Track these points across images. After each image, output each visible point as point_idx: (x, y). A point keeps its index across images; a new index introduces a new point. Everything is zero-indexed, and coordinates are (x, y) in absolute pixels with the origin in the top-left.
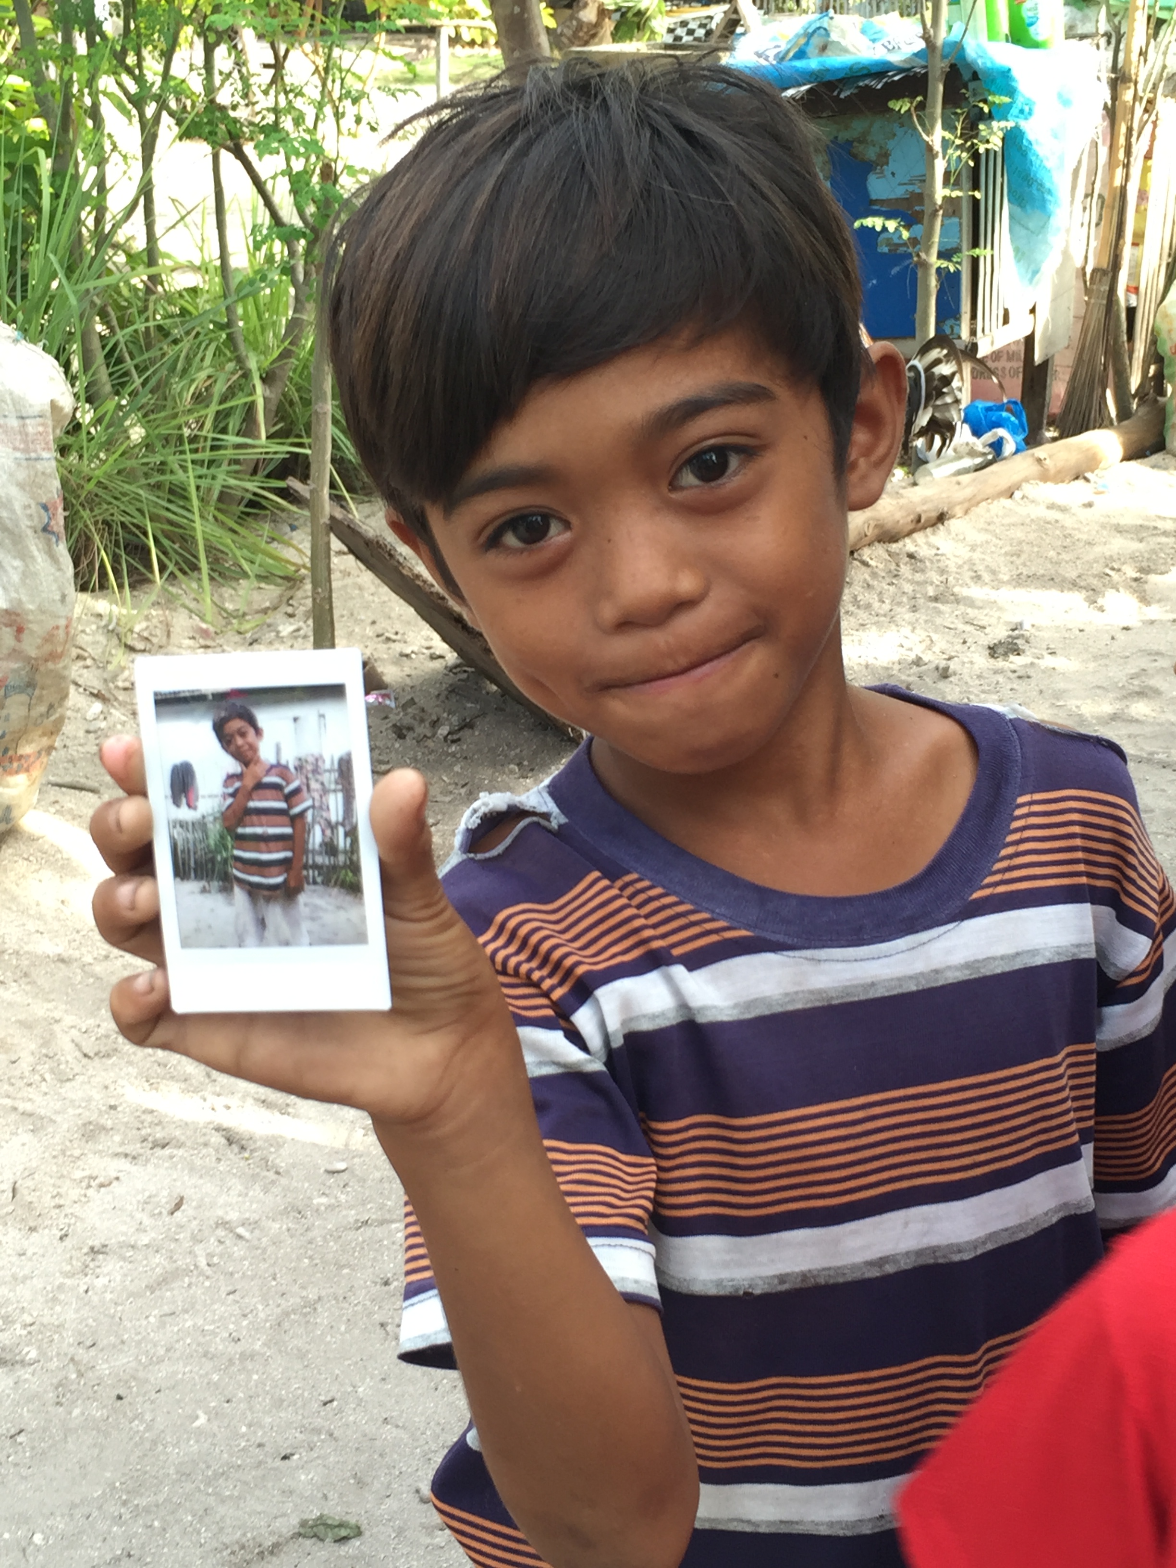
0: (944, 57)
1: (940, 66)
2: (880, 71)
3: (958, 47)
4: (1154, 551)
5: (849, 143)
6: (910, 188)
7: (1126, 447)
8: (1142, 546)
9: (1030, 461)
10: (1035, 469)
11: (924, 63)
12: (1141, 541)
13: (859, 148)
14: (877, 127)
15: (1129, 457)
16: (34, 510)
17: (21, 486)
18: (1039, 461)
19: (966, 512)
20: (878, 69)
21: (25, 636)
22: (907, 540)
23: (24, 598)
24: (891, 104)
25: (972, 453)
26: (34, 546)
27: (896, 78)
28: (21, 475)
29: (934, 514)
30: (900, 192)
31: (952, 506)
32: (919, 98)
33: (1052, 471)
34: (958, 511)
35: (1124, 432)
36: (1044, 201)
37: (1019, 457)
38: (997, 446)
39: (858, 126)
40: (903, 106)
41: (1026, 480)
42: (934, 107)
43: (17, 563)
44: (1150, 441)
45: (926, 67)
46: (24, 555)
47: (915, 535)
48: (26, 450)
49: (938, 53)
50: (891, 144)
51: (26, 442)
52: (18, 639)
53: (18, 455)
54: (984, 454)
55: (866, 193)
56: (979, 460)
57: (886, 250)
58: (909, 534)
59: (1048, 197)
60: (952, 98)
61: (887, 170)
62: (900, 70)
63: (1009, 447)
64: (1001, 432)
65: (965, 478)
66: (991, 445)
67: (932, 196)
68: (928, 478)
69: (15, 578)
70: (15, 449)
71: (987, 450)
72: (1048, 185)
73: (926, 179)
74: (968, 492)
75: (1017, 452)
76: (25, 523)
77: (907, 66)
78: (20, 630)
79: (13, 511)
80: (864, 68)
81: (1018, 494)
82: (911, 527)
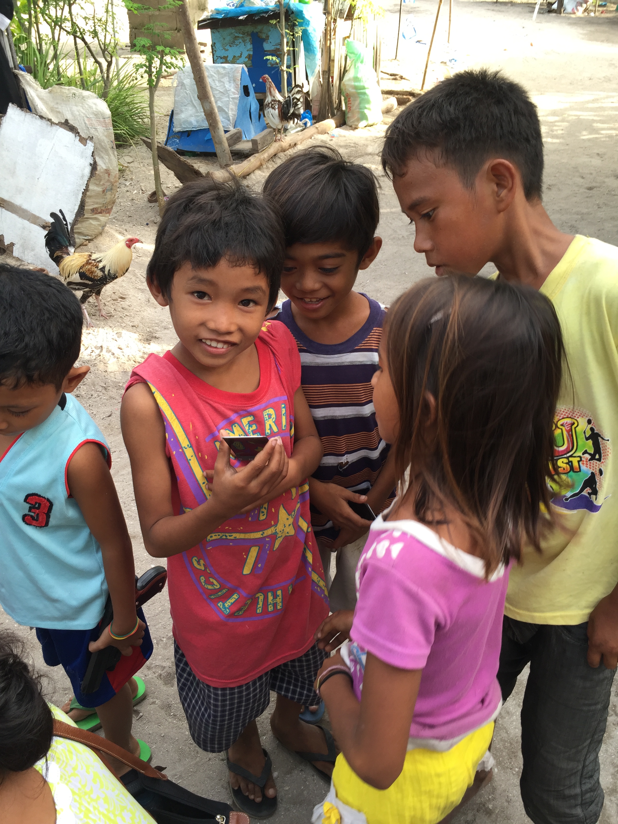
0: (284, 7)
1: (283, 11)
2: (266, 11)
3: (288, 4)
4: (351, 152)
5: (257, 33)
6: (276, 47)
7: (336, 124)
8: (347, 150)
9: (314, 128)
10: (316, 130)
11: (278, 9)
12: (347, 149)
13: (260, 34)
14: (265, 28)
15: (337, 127)
16: (110, 143)
17: (106, 136)
18: (317, 128)
19: (301, 143)
20: (265, 11)
21: (110, 176)
22: (288, 151)
23: (110, 166)
24: (270, 21)
25: (300, 126)
26: (110, 152)
27: (271, 14)
28: (106, 134)
29: (294, 144)
30: (273, 48)
31: (298, 141)
32: (278, 20)
33: (320, 131)
34: (299, 143)
35: (335, 120)
36: (314, 50)
37: (311, 127)
38: (305, 124)
39: (259, 27)
40: (273, 22)
41: (314, 134)
42: (282, 22)
43: (107, 157)
44: (342, 122)
45: (279, 10)
46: (108, 155)
47: (289, 150)
48: (106, 127)
49: (282, 7)
50: (269, 33)
51: (106, 125)
52: (109, 177)
53: (104, 128)
54: (303, 126)
55: (263, 49)
56: (301, 128)
57: (270, 66)
58: (288, 149)
59: (315, 49)
60: (287, 20)
61: (269, 41)
62: (272, 11)
63: (309, 124)
64: (307, 120)
65: (300, 133)
66: (304, 124)
67: (283, 50)
68: (290, 134)
69: (107, 161)
70: (103, 127)
71: (303, 125)
72: (315, 46)
73: (281, 44)
74: (301, 137)
75: (311, 125)
76: (108, 146)
77: (274, 10)
78: (109, 175)
79: (105, 143)
80: (262, 10)
81: (313, 138)
82: (288, 147)
